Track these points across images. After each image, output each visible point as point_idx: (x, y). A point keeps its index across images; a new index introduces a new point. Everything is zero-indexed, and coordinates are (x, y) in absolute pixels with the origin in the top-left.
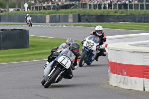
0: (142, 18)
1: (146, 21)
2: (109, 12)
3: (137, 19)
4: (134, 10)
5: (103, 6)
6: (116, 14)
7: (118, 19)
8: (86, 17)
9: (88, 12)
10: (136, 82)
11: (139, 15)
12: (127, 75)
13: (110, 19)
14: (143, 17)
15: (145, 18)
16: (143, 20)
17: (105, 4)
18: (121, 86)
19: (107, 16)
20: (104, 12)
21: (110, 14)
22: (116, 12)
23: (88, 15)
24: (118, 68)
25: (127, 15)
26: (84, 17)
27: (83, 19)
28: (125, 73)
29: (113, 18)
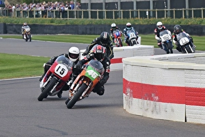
0: (86, 29)
1: (92, 32)
2: (43, 21)
3: (80, 31)
4: (75, 19)
5: (35, 14)
6: (53, 24)
7: (55, 30)
8: (14, 27)
9: (16, 20)
10: (173, 110)
11: (83, 25)
12: (159, 101)
13: (45, 31)
14: (88, 27)
15: (91, 29)
16: (88, 32)
17: (37, 11)
18: (149, 115)
19: (41, 26)
20: (36, 21)
21: (45, 24)
22: (52, 22)
23: (16, 25)
24: (143, 91)
25: (67, 25)
26: (11, 27)
27: (10, 30)
28: (157, 98)
29: (49, 29)
